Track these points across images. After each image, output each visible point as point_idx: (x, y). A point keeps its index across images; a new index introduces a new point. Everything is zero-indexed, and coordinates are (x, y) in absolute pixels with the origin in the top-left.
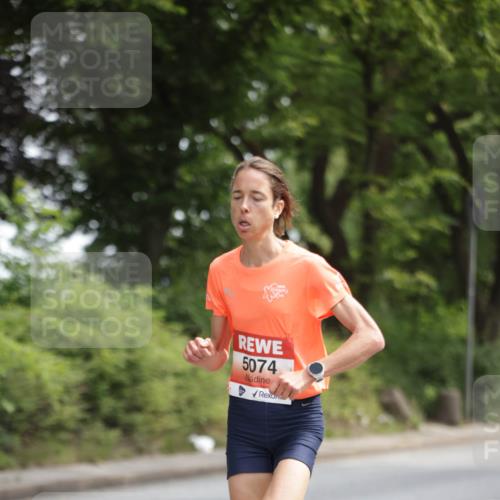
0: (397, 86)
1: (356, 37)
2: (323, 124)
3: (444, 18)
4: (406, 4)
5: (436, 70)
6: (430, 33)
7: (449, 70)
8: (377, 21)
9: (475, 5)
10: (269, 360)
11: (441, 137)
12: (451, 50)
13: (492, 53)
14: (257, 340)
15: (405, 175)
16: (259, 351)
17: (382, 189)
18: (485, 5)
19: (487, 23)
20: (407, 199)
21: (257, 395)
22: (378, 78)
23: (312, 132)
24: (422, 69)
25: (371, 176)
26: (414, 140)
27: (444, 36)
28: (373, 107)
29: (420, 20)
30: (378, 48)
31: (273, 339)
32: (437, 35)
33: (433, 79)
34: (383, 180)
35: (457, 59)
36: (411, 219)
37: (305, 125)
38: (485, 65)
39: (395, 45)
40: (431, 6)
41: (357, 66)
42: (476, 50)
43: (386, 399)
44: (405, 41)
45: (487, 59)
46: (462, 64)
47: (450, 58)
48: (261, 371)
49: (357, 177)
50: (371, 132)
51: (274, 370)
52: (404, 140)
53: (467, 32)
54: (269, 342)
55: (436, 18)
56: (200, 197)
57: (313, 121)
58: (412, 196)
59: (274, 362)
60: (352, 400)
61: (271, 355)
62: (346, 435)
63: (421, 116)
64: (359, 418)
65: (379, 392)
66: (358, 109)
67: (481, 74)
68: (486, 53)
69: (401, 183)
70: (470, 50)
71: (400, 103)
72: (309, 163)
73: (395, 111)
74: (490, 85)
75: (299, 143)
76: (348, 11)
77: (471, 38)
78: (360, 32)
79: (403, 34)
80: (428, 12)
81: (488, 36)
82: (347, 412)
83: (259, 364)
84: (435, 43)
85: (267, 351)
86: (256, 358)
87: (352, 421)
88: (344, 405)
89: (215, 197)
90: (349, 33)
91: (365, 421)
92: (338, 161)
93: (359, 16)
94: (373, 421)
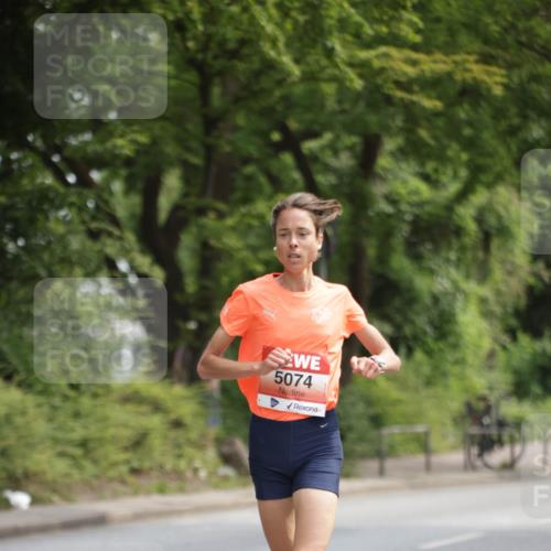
0: (237, 100)
1: (191, 44)
2: (155, 142)
3: (289, 25)
4: (246, 9)
5: (280, 83)
6: (274, 42)
7: (294, 83)
8: (212, 29)
9: (323, 12)
10: (306, 375)
11: (288, 158)
12: (297, 61)
13: (342, 67)
14: (296, 356)
15: (247, 200)
16: (297, 366)
17: (221, 216)
18: (334, 13)
19: (336, 34)
20: (250, 227)
21: (292, 408)
22: (216, 91)
23: (142, 150)
24: (266, 82)
25: (208, 201)
26: (257, 161)
27: (288, 45)
28: (211, 123)
29: (263, 28)
30: (216, 57)
31: (312, 355)
32: (281, 44)
33: (278, 93)
34: (222, 206)
35: (303, 73)
36: (254, 249)
37: (134, 142)
38: (334, 79)
39: (234, 55)
40: (274, 12)
41: (193, 76)
42: (324, 62)
43: (226, 449)
44: (246, 51)
45: (337, 72)
46: (310, 77)
47: (296, 71)
48: (296, 385)
49: (193, 201)
50: (209, 151)
51: (310, 385)
52: (247, 161)
53: (315, 41)
54: (309, 357)
55: (280, 26)
56: (15, 221)
57: (143, 139)
58: (255, 223)
59: (310, 377)
60: (189, 451)
61: (308, 370)
62: (182, 490)
63: (264, 135)
64: (196, 470)
65: (219, 442)
66: (194, 126)
67: (329, 89)
68: (336, 66)
69: (243, 210)
70: (317, 61)
71: (241, 119)
72: (140, 185)
73: (236, 128)
74: (340, 102)
75: (128, 162)
76: (180, 15)
77: (319, 48)
78: (195, 38)
79: (243, 42)
80: (270, 19)
81: (338, 47)
82: (183, 464)
83: (295, 379)
84: (279, 54)
85: (305, 366)
86: (293, 373)
87: (189, 474)
88: (180, 456)
89: (32, 221)
90: (184, 39)
91: (203, 474)
92: (172, 182)
93: (193, 22)
94: (212, 474)
